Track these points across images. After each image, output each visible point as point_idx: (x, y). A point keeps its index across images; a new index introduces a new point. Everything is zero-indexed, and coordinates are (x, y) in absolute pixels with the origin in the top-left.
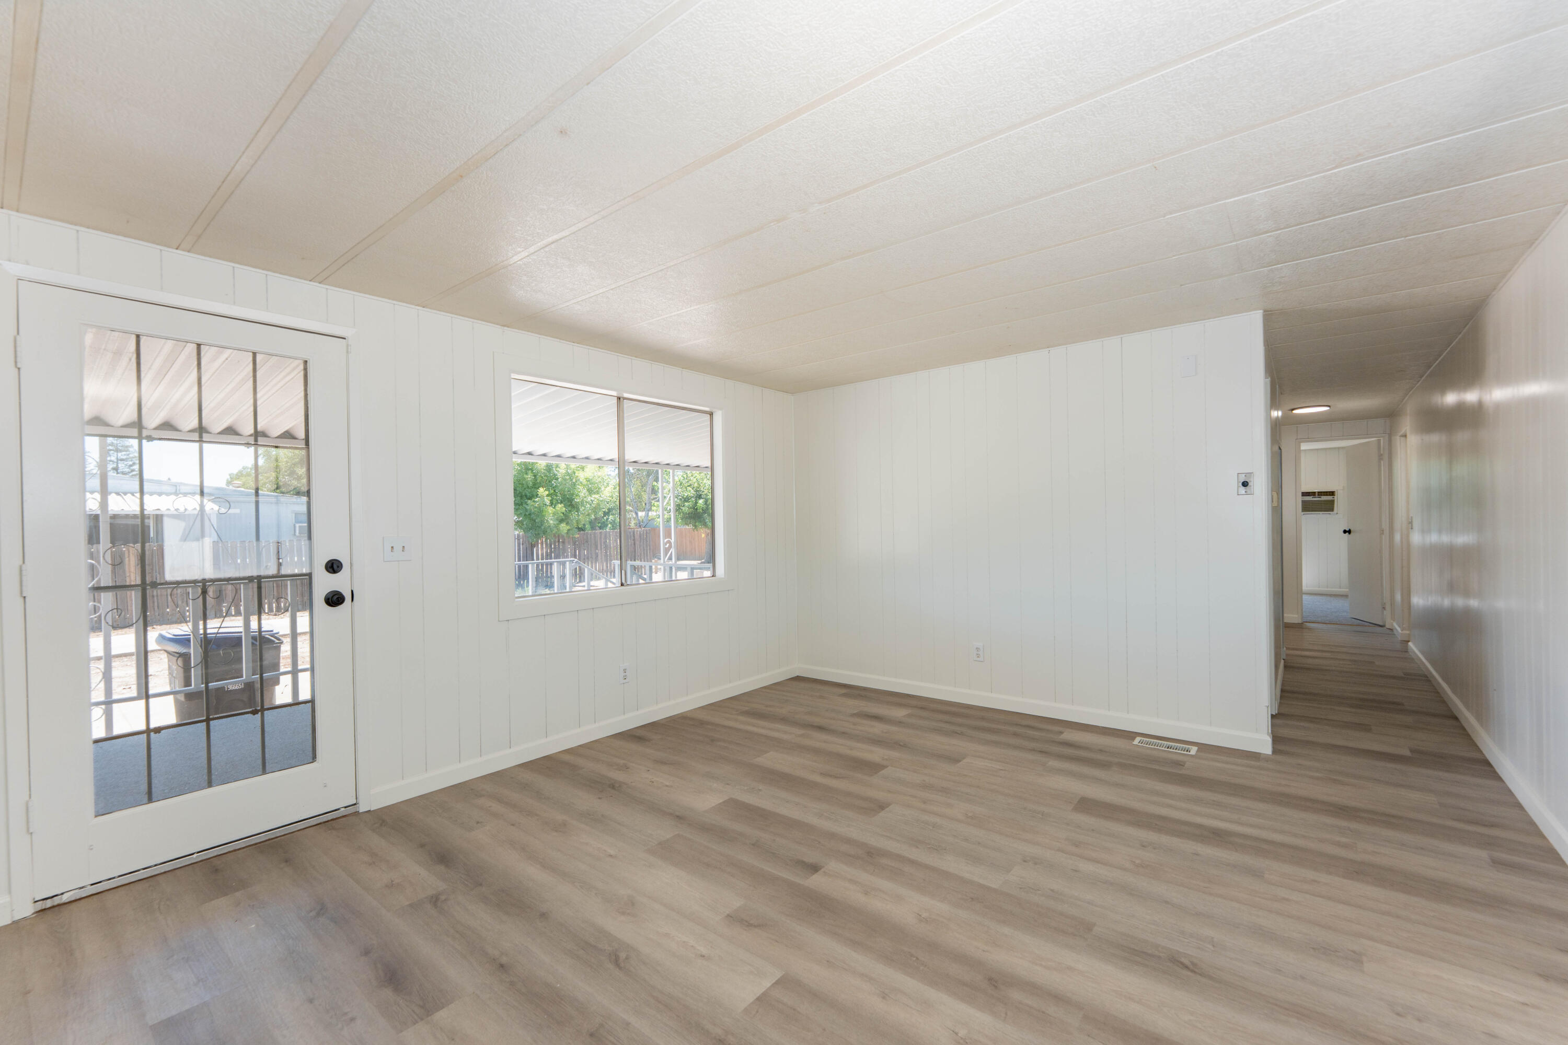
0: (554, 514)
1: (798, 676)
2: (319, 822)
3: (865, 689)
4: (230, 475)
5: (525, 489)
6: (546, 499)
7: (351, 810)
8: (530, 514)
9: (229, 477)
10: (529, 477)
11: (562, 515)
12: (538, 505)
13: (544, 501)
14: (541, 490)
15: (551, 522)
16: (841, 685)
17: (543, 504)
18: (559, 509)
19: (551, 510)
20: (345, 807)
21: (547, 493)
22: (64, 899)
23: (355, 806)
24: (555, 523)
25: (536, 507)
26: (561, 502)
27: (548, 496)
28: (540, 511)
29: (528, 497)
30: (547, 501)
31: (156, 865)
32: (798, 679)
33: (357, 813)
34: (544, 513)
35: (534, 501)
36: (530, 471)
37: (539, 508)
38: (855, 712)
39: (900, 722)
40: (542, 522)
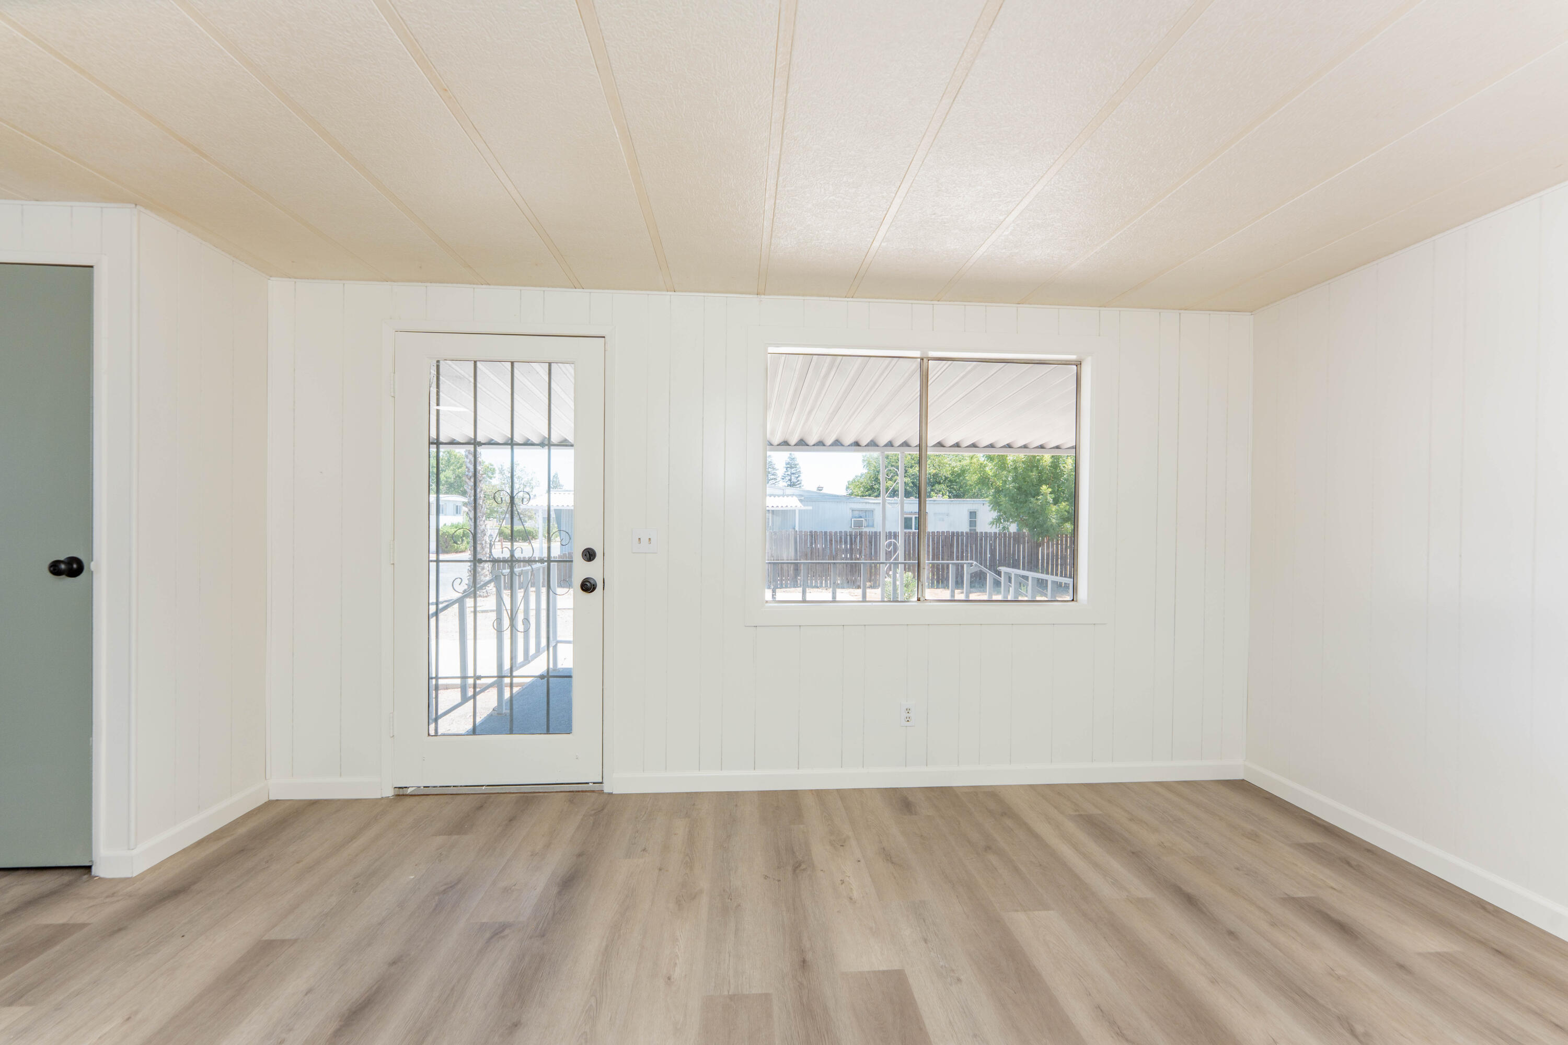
0: (1057, 512)
1: (1243, 780)
2: (571, 790)
3: (1371, 851)
4: (848, 482)
5: (1030, 486)
6: (1048, 497)
7: (597, 787)
8: (1033, 512)
9: (847, 484)
10: (1034, 474)
11: (1066, 514)
12: (1040, 503)
13: (1046, 499)
14: (1044, 487)
15: (1054, 521)
16: (1319, 825)
17: (1046, 502)
18: (1062, 507)
19: (1054, 508)
20: (594, 783)
21: (1050, 490)
22: (408, 792)
23: (601, 785)
24: (1057, 522)
25: (1039, 505)
26: (1067, 500)
27: (1051, 493)
28: (1043, 508)
29: (1033, 494)
30: (1050, 498)
31: (461, 786)
32: (1241, 786)
33: (601, 792)
34: (1047, 512)
35: (1037, 499)
36: (1035, 469)
37: (1042, 506)
38: (1301, 894)
39: (1402, 967)
40: (1045, 522)
